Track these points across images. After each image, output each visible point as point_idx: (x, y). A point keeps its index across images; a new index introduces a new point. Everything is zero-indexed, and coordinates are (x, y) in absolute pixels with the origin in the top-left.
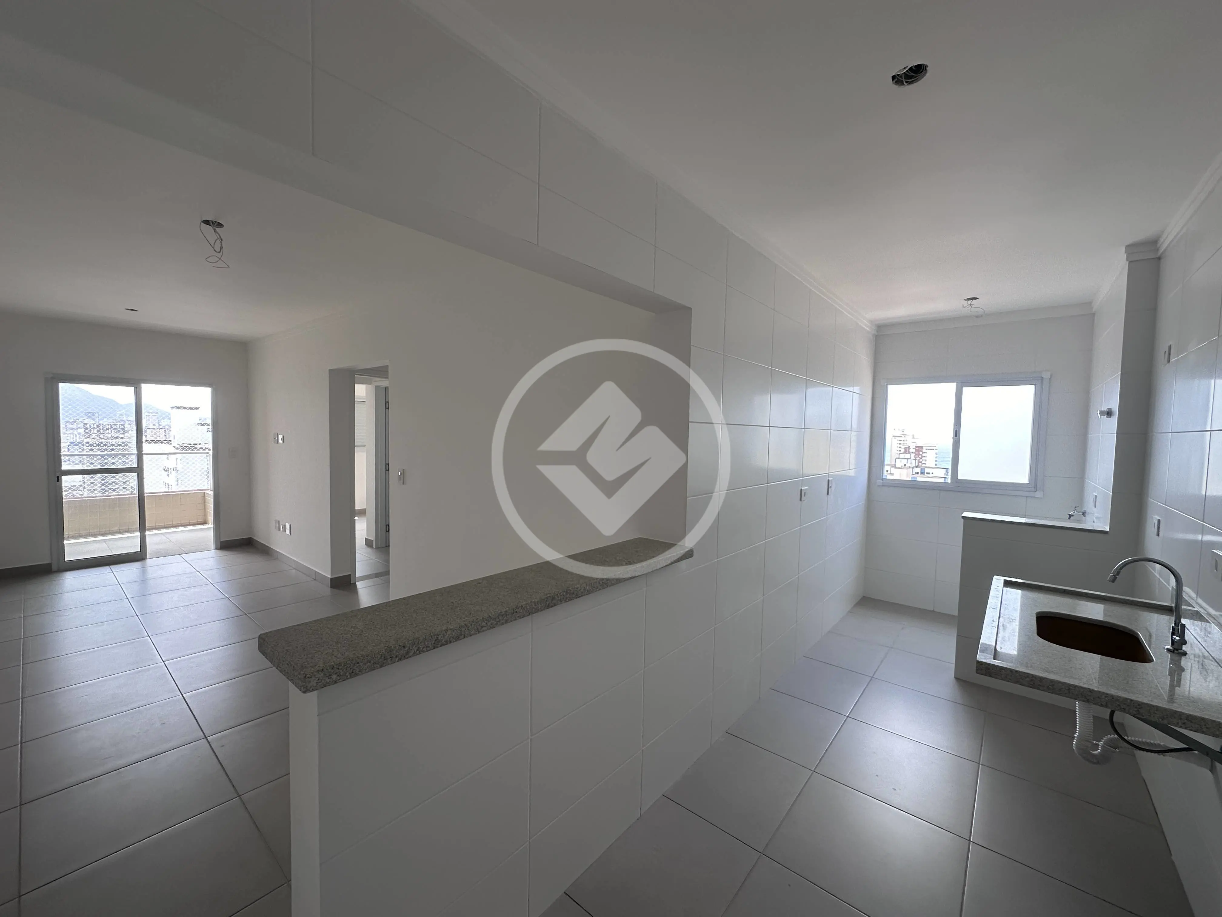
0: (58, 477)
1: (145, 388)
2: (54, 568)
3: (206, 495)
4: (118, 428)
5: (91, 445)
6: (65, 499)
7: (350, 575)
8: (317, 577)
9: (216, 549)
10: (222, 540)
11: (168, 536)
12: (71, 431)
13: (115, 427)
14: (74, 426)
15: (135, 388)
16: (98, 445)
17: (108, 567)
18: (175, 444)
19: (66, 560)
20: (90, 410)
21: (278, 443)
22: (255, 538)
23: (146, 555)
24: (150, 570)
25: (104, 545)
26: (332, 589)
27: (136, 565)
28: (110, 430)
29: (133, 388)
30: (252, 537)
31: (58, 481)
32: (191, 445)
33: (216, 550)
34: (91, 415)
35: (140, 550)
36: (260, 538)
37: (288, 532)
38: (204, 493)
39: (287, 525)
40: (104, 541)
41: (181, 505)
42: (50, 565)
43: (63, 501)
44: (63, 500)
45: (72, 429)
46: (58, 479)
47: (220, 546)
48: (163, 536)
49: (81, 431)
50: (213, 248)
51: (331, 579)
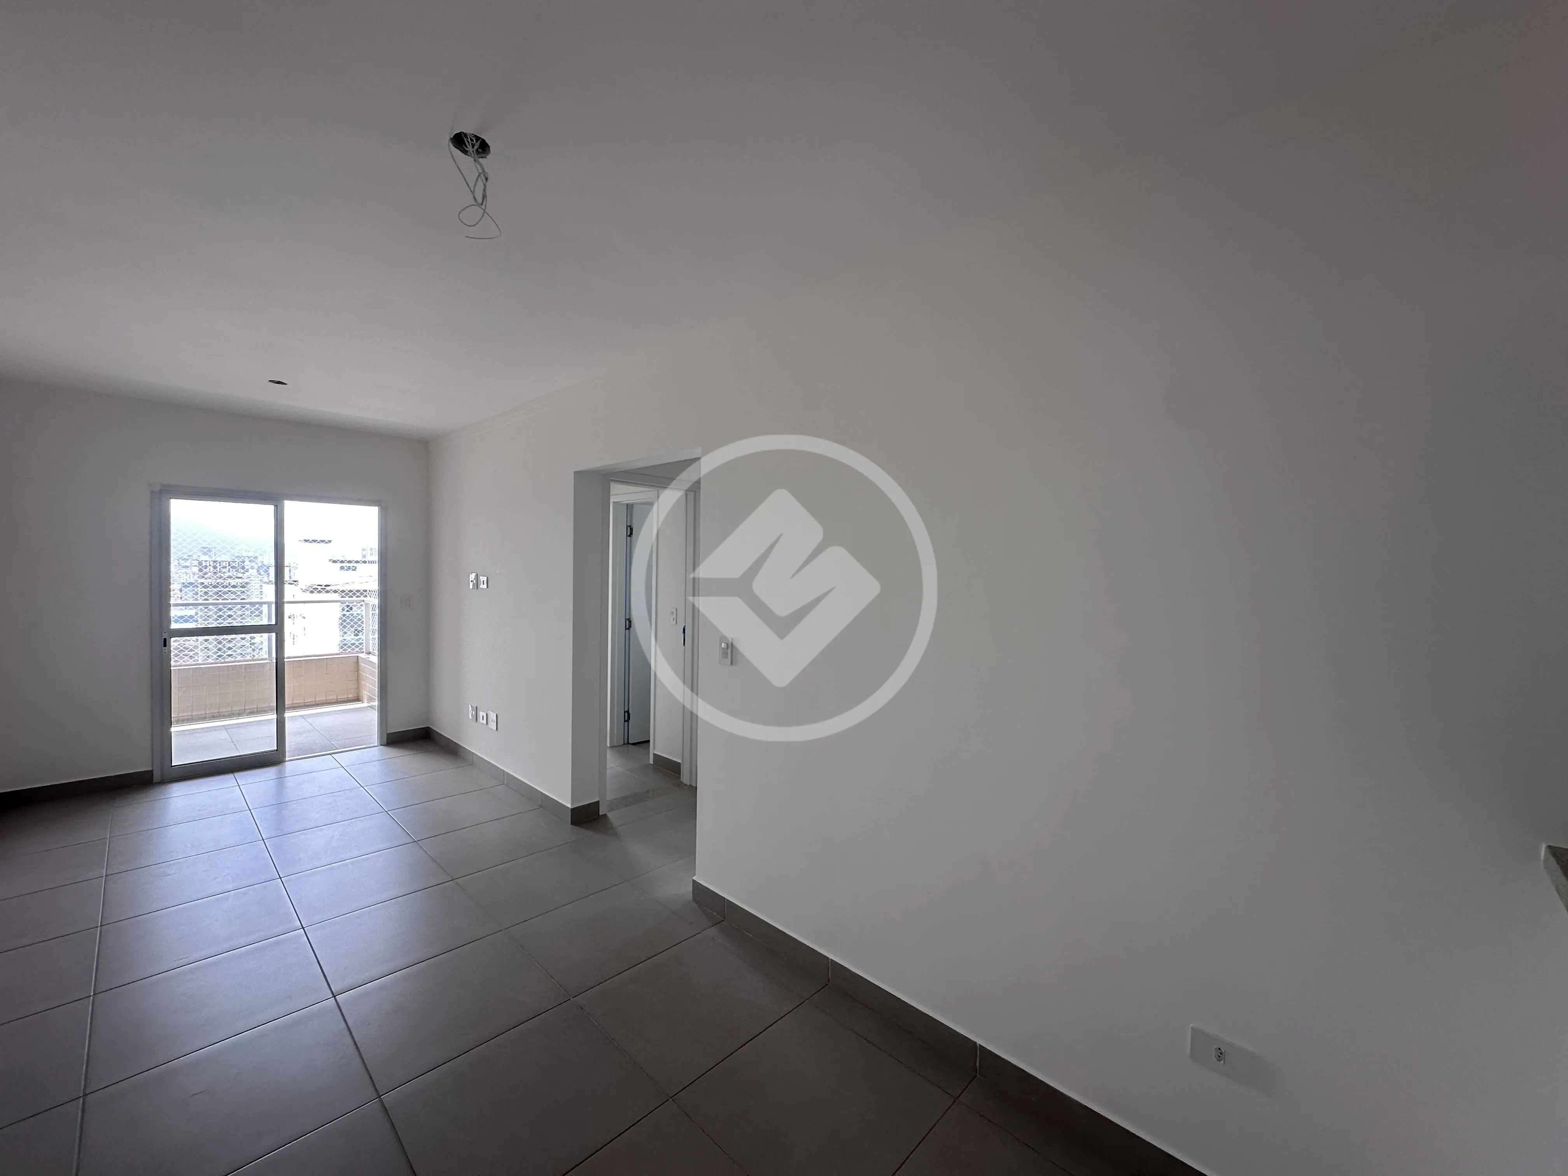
0: (165, 639)
1: (291, 507)
2: (157, 777)
3: (360, 660)
4: (237, 566)
5: (206, 587)
6: (174, 666)
7: (598, 801)
8: (546, 804)
9: (381, 745)
10: (389, 732)
11: (310, 720)
12: (184, 570)
13: (234, 564)
14: (188, 564)
15: (276, 507)
16: (215, 587)
17: (231, 776)
18: (303, 584)
19: (173, 765)
20: (205, 545)
21: (477, 588)
22: (434, 728)
23: (284, 756)
24: (290, 783)
25: (224, 735)
26: (574, 826)
27: (270, 773)
28: (227, 569)
29: (273, 507)
30: (430, 727)
31: (165, 645)
32: (322, 587)
33: (381, 747)
34: (206, 551)
35: (276, 749)
36: (445, 729)
37: (493, 726)
38: (358, 657)
39: (493, 716)
40: (226, 728)
41: (327, 674)
42: (151, 773)
43: (171, 670)
44: (172, 668)
45: (187, 567)
46: (165, 643)
47: (387, 742)
48: (303, 720)
49: (196, 569)
50: (473, 192)
51: (573, 810)
